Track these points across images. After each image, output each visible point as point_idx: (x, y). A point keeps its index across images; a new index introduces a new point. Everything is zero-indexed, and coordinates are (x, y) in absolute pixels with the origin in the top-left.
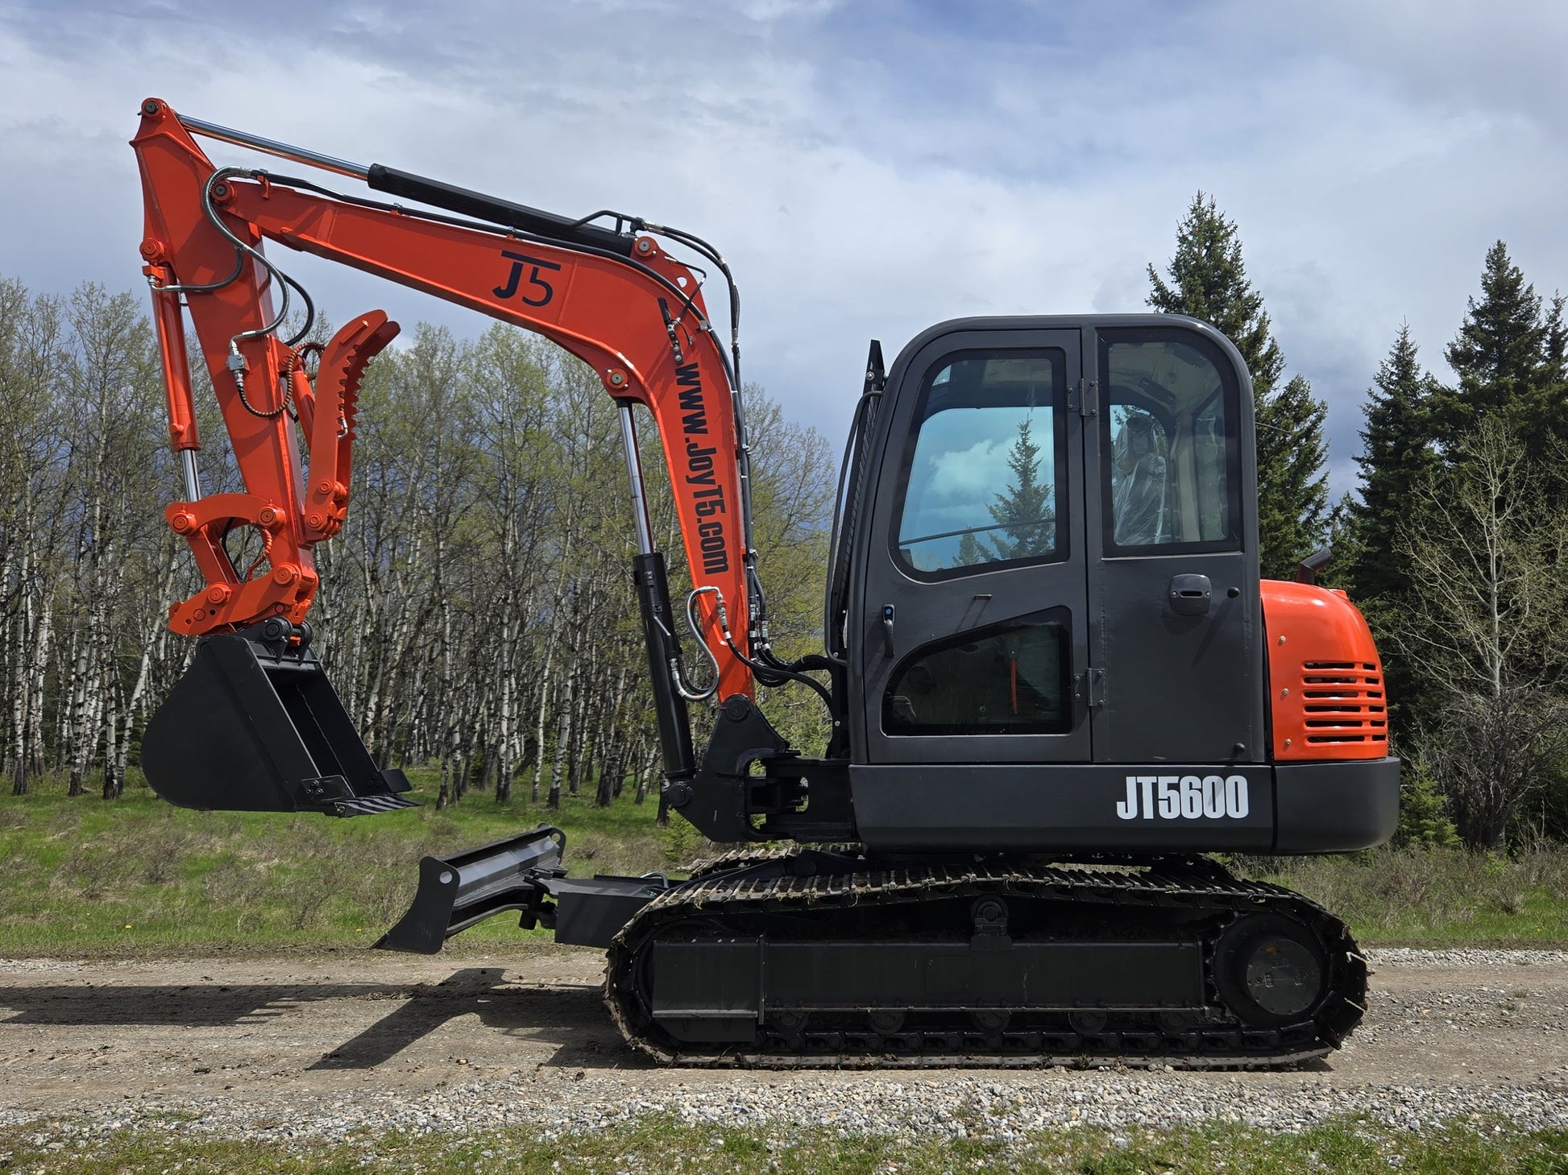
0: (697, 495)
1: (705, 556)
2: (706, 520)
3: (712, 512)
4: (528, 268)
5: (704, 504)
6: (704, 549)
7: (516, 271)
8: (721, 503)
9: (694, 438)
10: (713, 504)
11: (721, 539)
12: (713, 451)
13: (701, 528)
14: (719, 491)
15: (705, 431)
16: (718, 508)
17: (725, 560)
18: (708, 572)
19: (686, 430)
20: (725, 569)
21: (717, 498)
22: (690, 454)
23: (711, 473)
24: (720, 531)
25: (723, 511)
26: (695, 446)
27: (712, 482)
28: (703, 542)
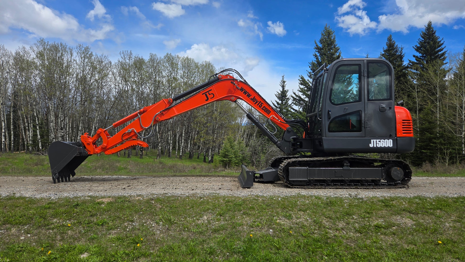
0: (258, 105)
1: (266, 112)
2: (262, 107)
3: (262, 105)
4: (207, 93)
5: (260, 105)
6: (265, 111)
7: (206, 95)
8: (262, 103)
9: (250, 97)
10: (261, 104)
11: (266, 108)
12: (255, 97)
13: (262, 109)
14: (260, 102)
15: (251, 95)
16: (262, 104)
17: (269, 111)
18: (268, 114)
19: (248, 97)
20: (270, 112)
21: (261, 103)
22: (252, 100)
23: (257, 100)
24: (265, 107)
25: (263, 104)
26: (252, 98)
27: (258, 101)
28: (264, 111)
